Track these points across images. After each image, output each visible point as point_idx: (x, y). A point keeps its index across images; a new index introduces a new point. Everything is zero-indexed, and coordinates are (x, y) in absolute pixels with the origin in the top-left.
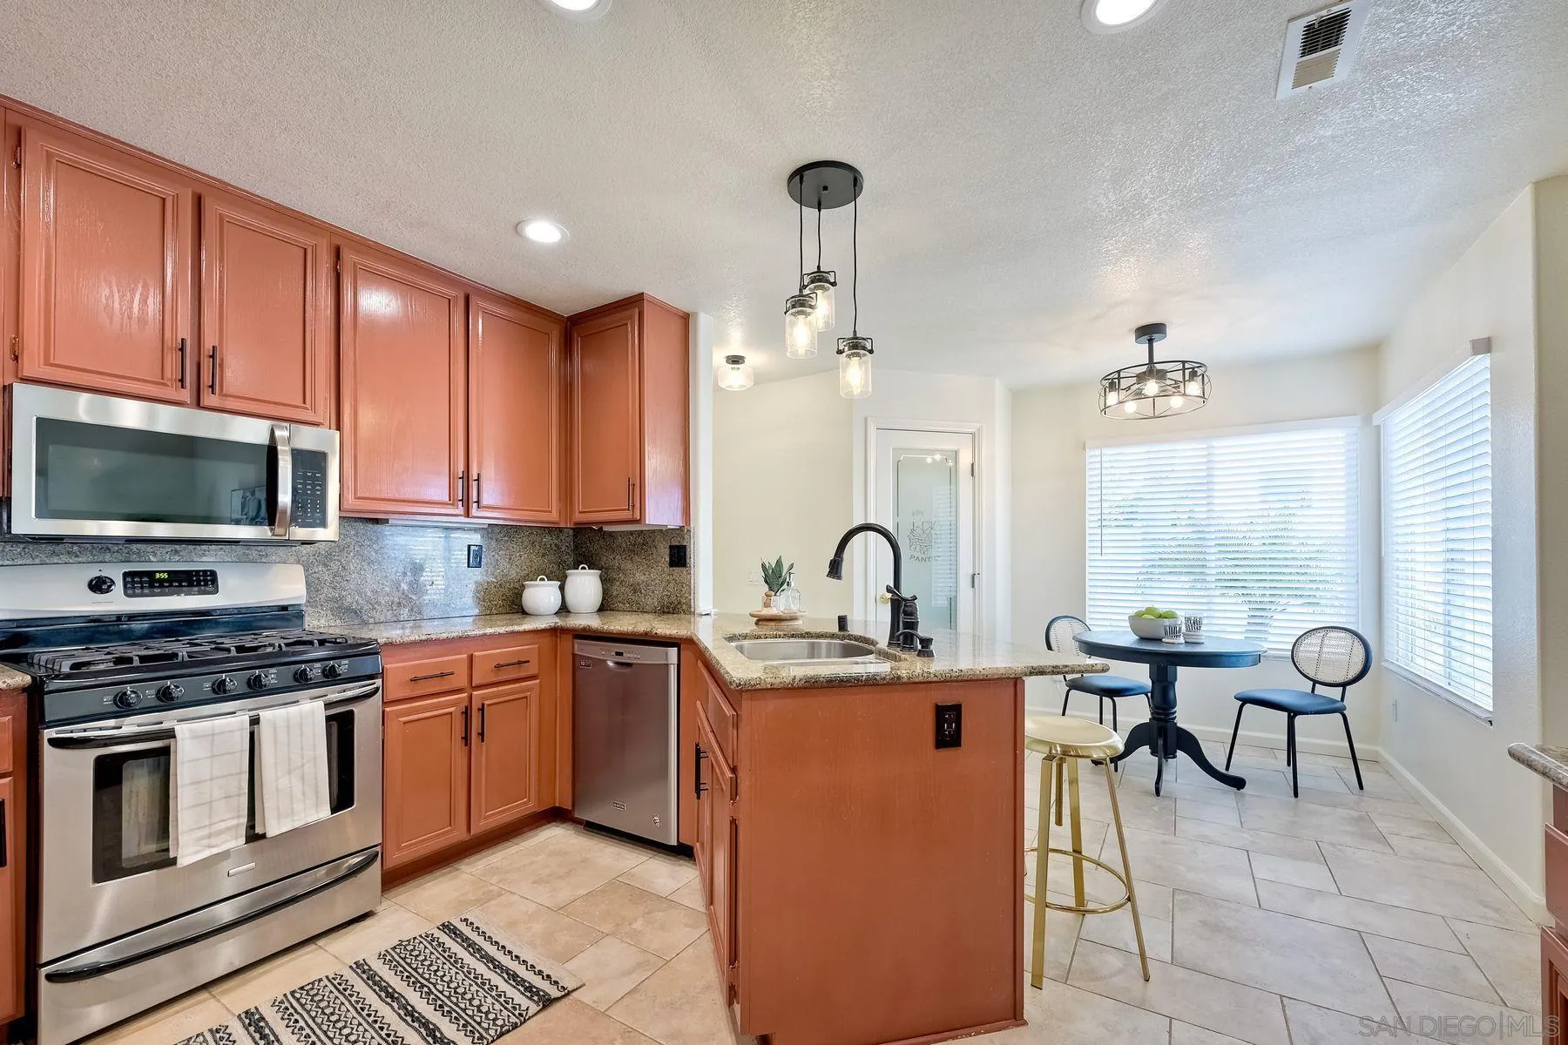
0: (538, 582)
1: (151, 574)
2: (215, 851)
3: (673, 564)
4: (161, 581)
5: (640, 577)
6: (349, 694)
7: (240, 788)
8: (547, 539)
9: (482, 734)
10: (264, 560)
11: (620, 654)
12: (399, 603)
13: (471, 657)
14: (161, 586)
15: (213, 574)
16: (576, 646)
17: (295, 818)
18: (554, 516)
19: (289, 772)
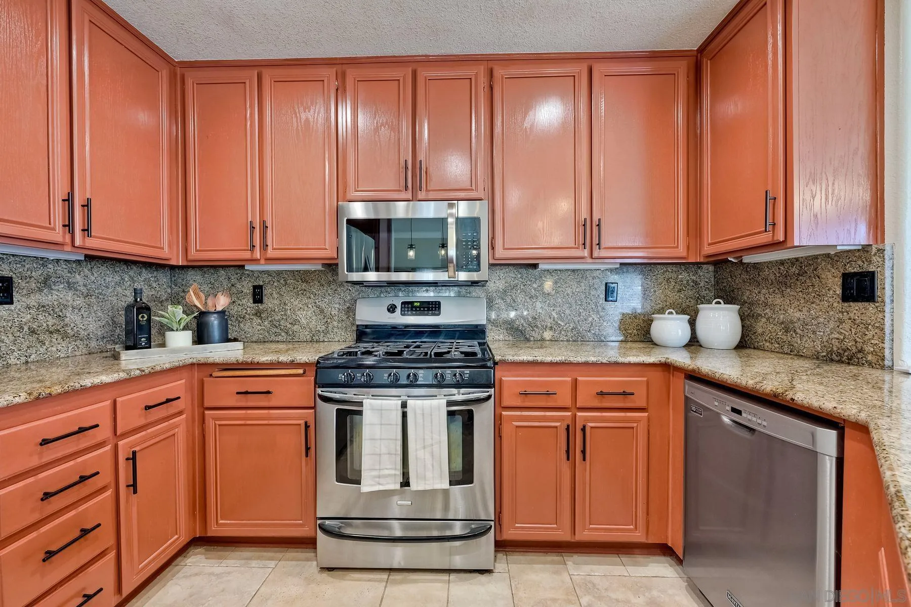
0: (666, 315)
1: (412, 303)
2: (381, 488)
3: (847, 297)
4: (416, 307)
5: (794, 314)
6: (472, 396)
7: (396, 450)
8: (683, 276)
9: (584, 452)
10: (468, 295)
11: (739, 412)
12: (551, 327)
13: (575, 382)
14: (416, 310)
15: (439, 303)
16: (687, 387)
17: (427, 482)
18: (681, 251)
19: (424, 448)
